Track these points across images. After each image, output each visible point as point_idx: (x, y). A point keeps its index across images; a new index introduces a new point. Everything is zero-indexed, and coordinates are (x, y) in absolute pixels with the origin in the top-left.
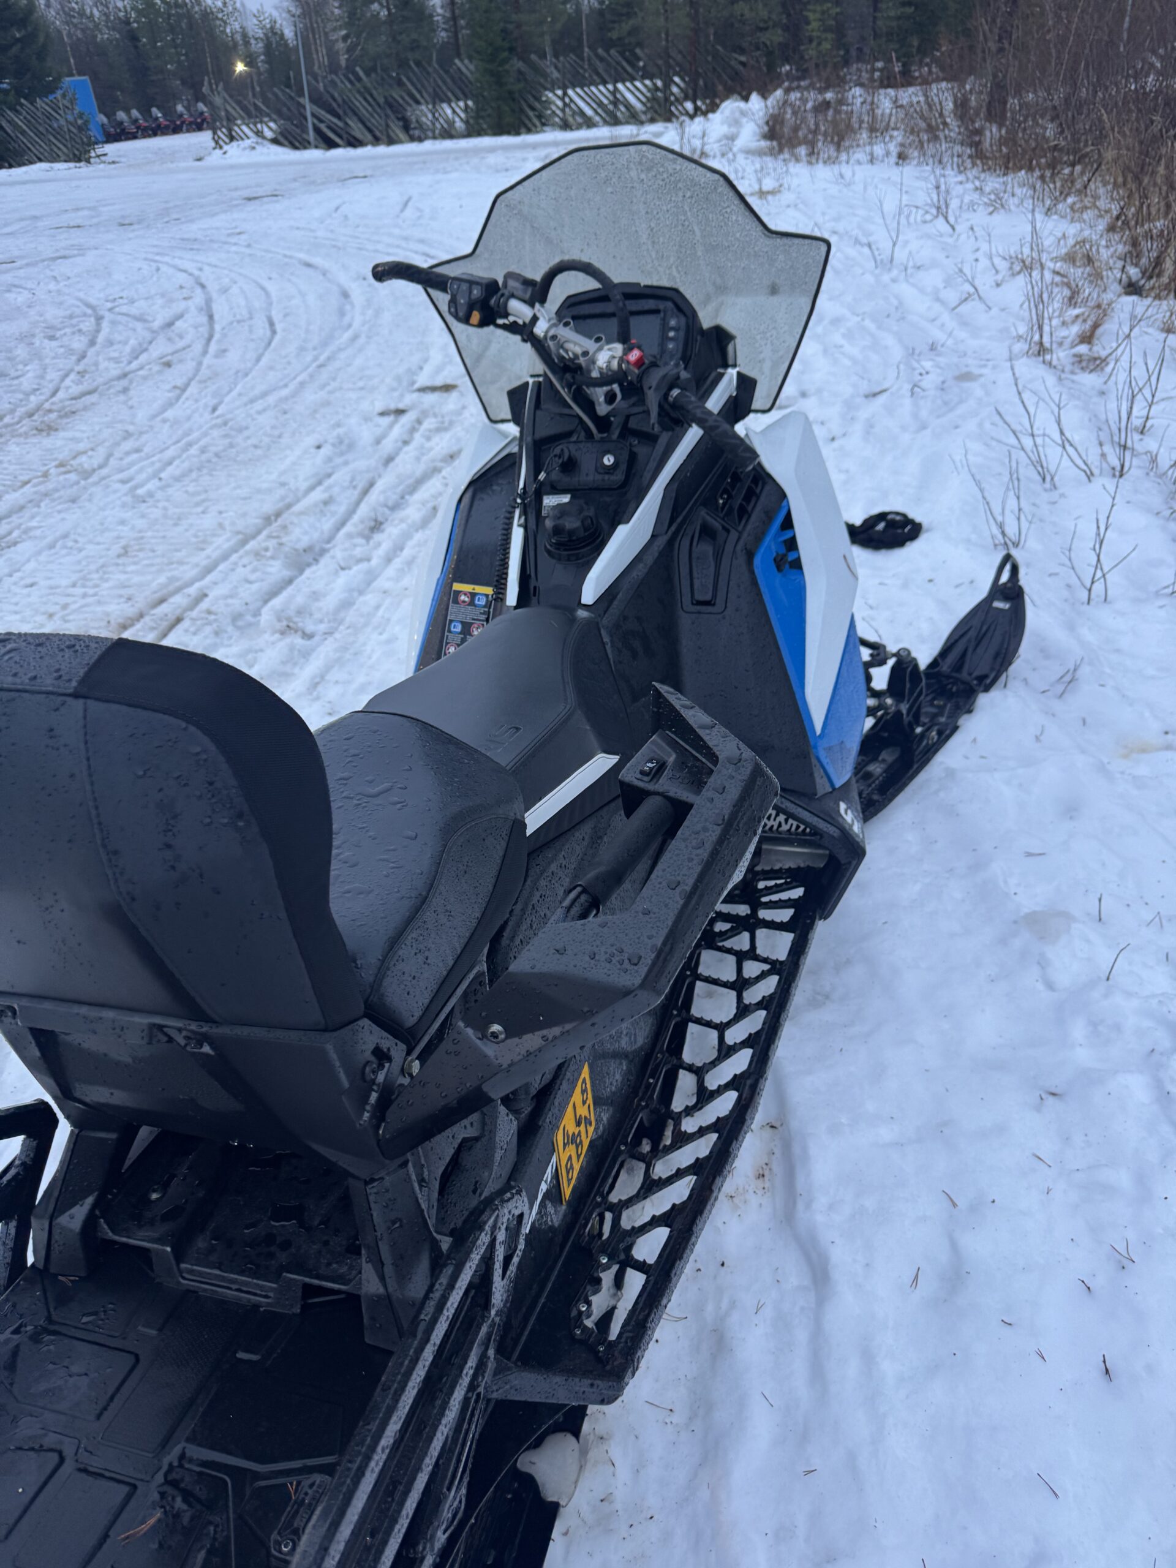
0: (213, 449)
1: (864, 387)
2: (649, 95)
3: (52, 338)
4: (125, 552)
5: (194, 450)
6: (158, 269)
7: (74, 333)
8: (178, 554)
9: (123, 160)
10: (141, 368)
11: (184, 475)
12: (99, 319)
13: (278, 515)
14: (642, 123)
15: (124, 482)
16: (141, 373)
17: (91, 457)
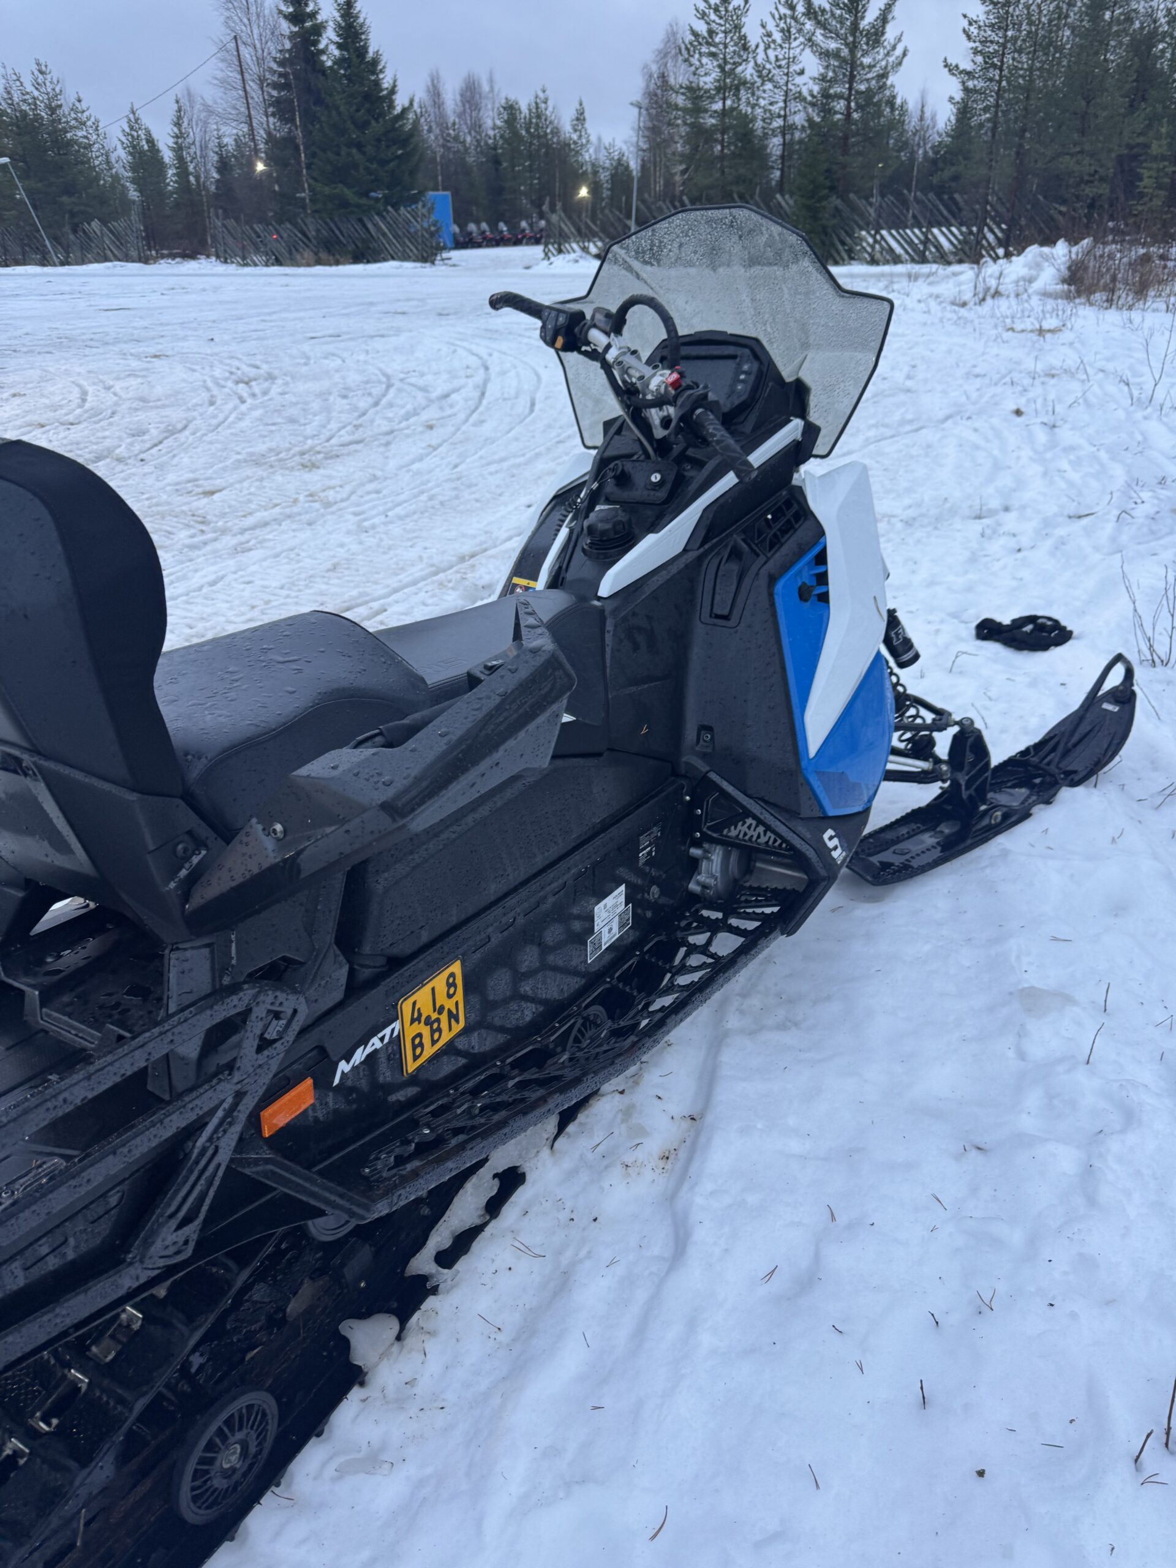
0: (441, 498)
1: (1072, 509)
2: (961, 237)
3: (345, 397)
4: (334, 568)
5: (424, 497)
6: (455, 351)
7: (363, 395)
8: (376, 576)
9: (464, 264)
10: (408, 428)
11: (407, 516)
12: (389, 386)
13: (472, 556)
14: (949, 263)
15: (355, 514)
16: (406, 431)
17: (337, 492)
